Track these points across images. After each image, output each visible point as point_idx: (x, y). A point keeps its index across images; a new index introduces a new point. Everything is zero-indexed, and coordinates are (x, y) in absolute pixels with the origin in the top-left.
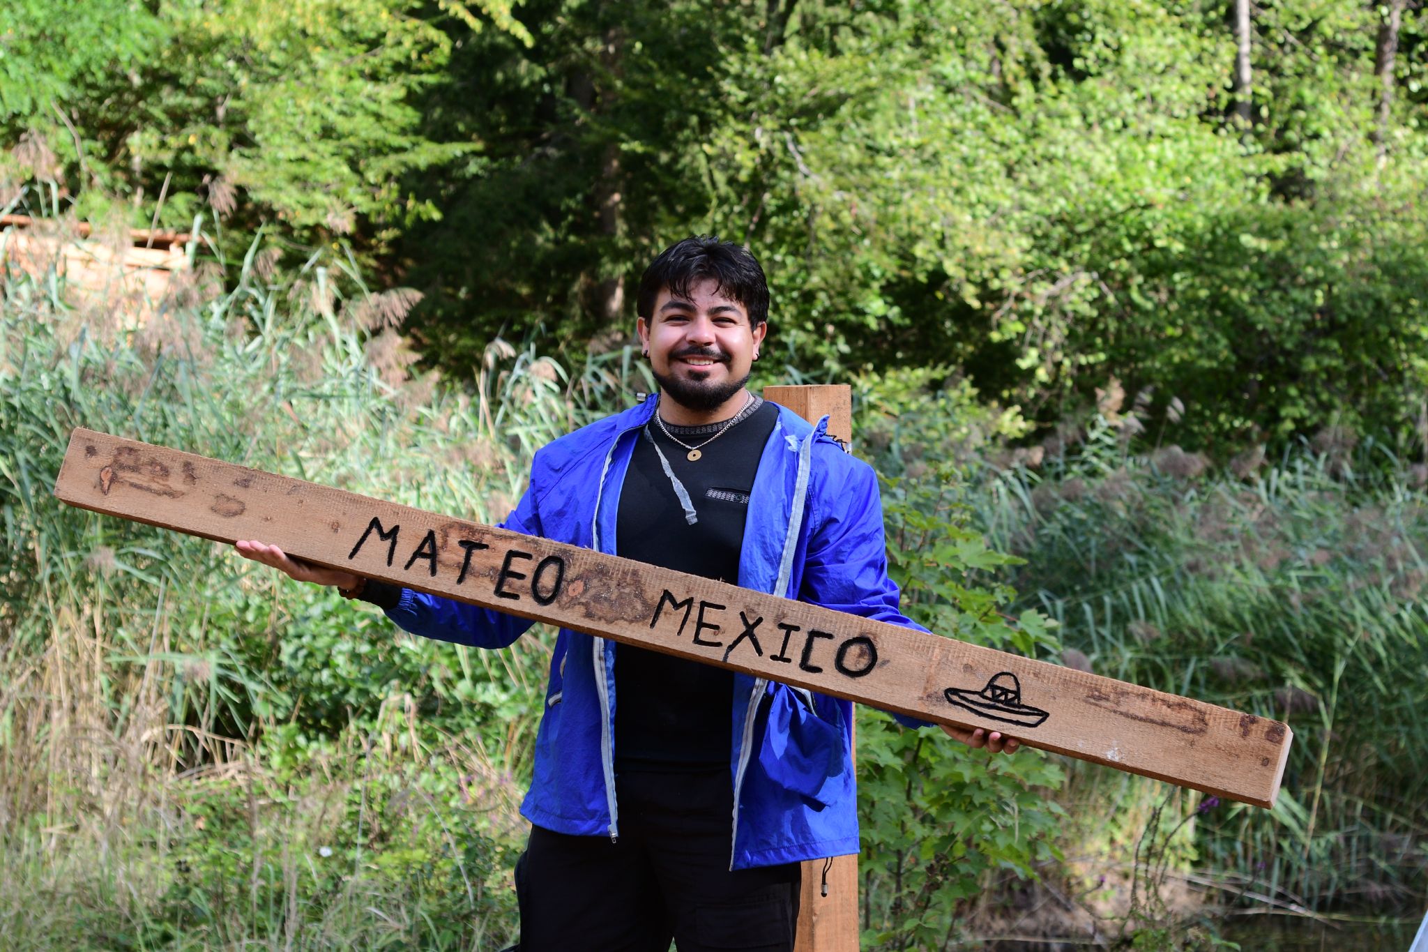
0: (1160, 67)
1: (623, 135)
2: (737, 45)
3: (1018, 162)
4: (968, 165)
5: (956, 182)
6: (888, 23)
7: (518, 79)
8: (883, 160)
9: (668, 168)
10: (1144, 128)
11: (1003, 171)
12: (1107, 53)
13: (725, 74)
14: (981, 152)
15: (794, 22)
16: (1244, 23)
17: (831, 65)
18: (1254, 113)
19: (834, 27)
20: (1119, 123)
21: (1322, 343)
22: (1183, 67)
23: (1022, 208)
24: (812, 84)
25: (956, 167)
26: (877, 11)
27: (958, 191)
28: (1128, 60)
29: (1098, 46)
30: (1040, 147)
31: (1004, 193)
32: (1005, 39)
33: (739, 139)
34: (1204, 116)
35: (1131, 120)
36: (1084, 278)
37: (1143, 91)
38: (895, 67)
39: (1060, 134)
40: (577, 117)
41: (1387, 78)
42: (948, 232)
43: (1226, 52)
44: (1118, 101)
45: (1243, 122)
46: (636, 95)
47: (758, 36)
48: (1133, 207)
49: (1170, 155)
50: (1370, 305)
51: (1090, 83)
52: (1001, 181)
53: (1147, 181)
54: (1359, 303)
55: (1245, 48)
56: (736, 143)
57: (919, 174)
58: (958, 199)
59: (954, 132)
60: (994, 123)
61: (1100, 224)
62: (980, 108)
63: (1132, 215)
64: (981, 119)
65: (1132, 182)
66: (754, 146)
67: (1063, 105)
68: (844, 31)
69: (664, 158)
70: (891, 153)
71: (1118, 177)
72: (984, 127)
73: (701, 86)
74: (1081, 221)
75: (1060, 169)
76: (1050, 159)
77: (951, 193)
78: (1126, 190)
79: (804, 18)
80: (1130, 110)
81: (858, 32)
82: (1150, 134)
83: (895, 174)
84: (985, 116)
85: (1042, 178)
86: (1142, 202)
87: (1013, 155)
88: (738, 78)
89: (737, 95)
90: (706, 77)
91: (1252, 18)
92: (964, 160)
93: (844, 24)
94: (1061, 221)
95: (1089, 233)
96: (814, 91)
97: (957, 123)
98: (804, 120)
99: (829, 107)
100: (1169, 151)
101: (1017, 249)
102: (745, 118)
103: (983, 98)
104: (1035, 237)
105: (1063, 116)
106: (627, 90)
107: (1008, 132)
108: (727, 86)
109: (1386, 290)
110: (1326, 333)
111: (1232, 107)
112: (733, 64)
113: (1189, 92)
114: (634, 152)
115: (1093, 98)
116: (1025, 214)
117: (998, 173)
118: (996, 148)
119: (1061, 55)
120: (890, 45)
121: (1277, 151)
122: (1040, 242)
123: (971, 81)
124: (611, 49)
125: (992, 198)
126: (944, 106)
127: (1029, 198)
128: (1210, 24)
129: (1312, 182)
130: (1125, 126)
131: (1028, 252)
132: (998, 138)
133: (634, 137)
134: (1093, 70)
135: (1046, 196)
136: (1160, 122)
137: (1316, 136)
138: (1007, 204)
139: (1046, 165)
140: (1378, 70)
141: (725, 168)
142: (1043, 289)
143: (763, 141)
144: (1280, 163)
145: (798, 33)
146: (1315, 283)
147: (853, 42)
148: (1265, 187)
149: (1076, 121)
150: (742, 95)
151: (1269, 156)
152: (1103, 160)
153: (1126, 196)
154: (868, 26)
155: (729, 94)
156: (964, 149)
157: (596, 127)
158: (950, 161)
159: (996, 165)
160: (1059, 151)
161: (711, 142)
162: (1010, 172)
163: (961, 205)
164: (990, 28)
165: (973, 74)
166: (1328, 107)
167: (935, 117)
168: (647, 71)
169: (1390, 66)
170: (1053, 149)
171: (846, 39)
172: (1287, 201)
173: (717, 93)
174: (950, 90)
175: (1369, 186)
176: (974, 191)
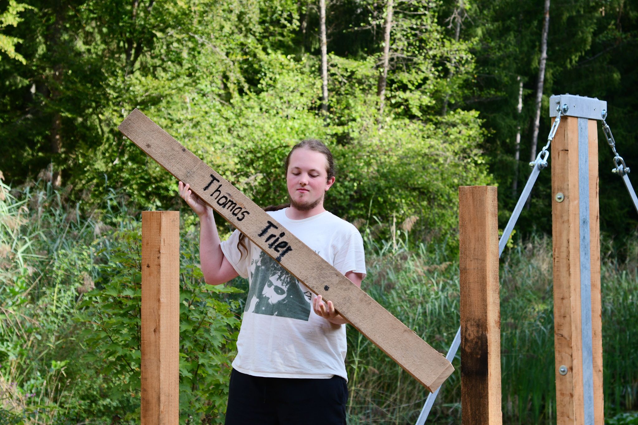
0: (291, 89)
1: (62, 110)
2: (114, 74)
3: (233, 126)
4: (212, 127)
5: (208, 134)
6: (178, 67)
7: (16, 84)
8: (176, 125)
9: (83, 124)
10: (285, 114)
11: (227, 130)
12: (271, 82)
13: (108, 85)
14: (218, 122)
15: (137, 65)
16: (325, 73)
17: (156, 83)
18: (329, 108)
19: (155, 68)
20: (275, 112)
21: (356, 205)
22: (301, 90)
23: (235, 145)
24: (147, 91)
25: (208, 127)
26: (173, 62)
27: (209, 138)
28: (279, 86)
29: (267, 79)
30: (242, 121)
31: (228, 139)
32: (228, 74)
33: (115, 113)
34: (311, 109)
35: (280, 111)
36: (260, 176)
37: (285, 99)
38: (181, 85)
39: (251, 115)
40: (42, 101)
41: (382, 97)
42: (205, 155)
43: (318, 84)
44: (274, 102)
45: (325, 112)
46: (69, 93)
47: (122, 69)
48: (280, 147)
49: (297, 126)
50: (376, 189)
51: (263, 94)
52: (226, 135)
53: (287, 136)
54: (371, 189)
55: (326, 83)
56: (113, 115)
57: (191, 131)
58: (209, 141)
59: (206, 113)
60: (223, 109)
61: (267, 154)
62: (218, 103)
63: (280, 150)
64: (217, 108)
65: (280, 137)
66: (122, 116)
67: (252, 103)
68: (159, 69)
69: (80, 120)
70: (179, 122)
71: (275, 134)
72: (219, 111)
73: (98, 90)
74: (259, 152)
75: (251, 129)
76: (247, 126)
77: (206, 138)
78: (278, 139)
79: (142, 63)
80: (280, 106)
81: (165, 70)
82: (287, 116)
83: (182, 131)
84: (219, 107)
85: (243, 133)
86: (284, 145)
87: (231, 123)
88: (114, 88)
89: (113, 94)
90: (100, 86)
91: (328, 70)
92: (211, 124)
93: (159, 66)
94: (251, 152)
95: (262, 157)
96: (147, 94)
97: (207, 109)
98: (142, 107)
99: (155, 101)
100: (296, 124)
101: (232, 163)
102: (118, 104)
103: (218, 98)
104: (240, 158)
105: (252, 108)
106: (65, 90)
107: (228, 113)
108: (108, 91)
109: (382, 183)
110: (358, 200)
111: (320, 107)
112: (111, 81)
113: (304, 100)
114: (67, 117)
115: (264, 101)
116: (236, 148)
117: (225, 130)
118: (224, 120)
119: (253, 82)
120: (178, 76)
121: (338, 125)
122: (242, 160)
123: (213, 91)
124: (57, 73)
125: (222, 140)
126: (201, 102)
127: (238, 142)
128: (313, 72)
129: (352, 139)
130: (277, 113)
131: (237, 164)
132: (225, 116)
133: (68, 111)
134: (265, 89)
135: (245, 141)
136: (291, 112)
137: (354, 120)
138: (228, 143)
139: (245, 128)
140: (378, 93)
141: (108, 125)
142: (243, 180)
143: (125, 114)
144: (340, 130)
145: (139, 69)
146: (354, 180)
147: (163, 74)
148: (335, 140)
149: (257, 109)
150: (115, 95)
151: (336, 127)
152: (268, 125)
153: (278, 142)
154: (169, 67)
155: (110, 94)
156: (211, 120)
157: (51, 105)
158: (205, 126)
159: (224, 128)
160: (249, 122)
161: (102, 114)
162: (229, 131)
163: (209, 144)
164: (221, 69)
165: (214, 89)
166: (360, 108)
167: (198, 106)
168: (74, 83)
169: (383, 92)
170: (247, 121)
171: (160, 73)
172: (343, 146)
173: (105, 94)
174: (204, 95)
175: (376, 141)
176: (216, 138)
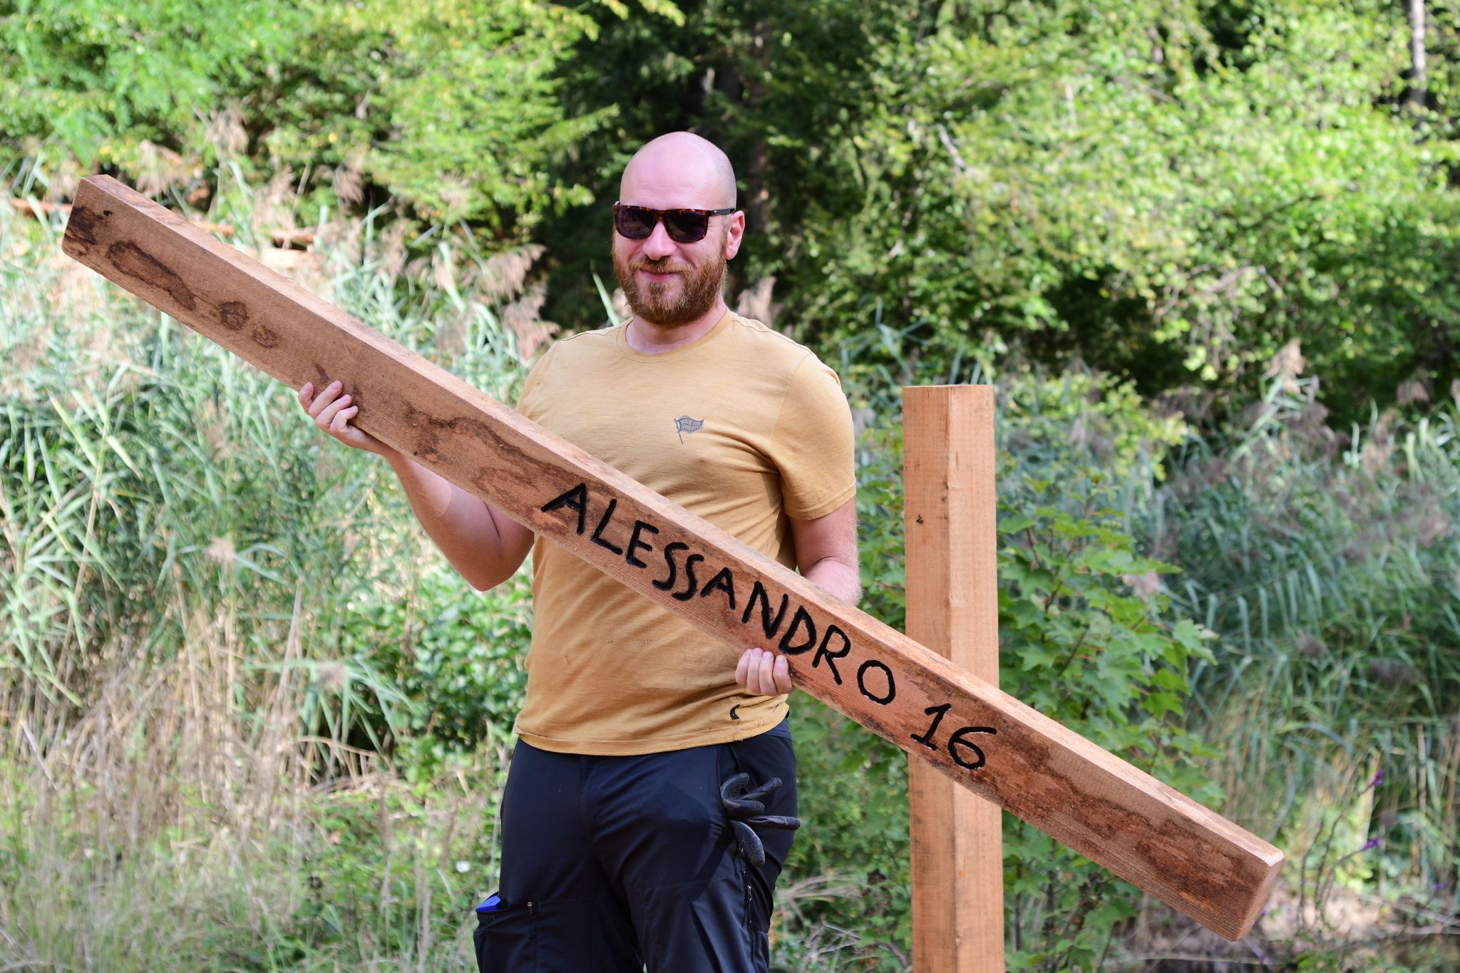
0: (1330, 53)
1: (771, 129)
2: (889, 36)
3: (1183, 153)
4: (1129, 157)
5: (1118, 176)
6: (1046, 12)
7: (664, 73)
8: (1041, 155)
9: (820, 162)
10: (1313, 117)
11: (1166, 163)
12: (1277, 40)
13: (876, 66)
14: (1142, 144)
15: (947, 12)
16: (1418, 8)
17: (989, 54)
18: (1430, 100)
19: (989, 17)
20: (1288, 111)
22: (1355, 54)
23: (1187, 200)
24: (968, 74)
25: (1118, 158)
27: (1120, 183)
28: (1297, 47)
29: (1268, 32)
30: (1204, 137)
31: (1168, 186)
32: (1167, 24)
33: (893, 132)
34: (1379, 102)
35: (1302, 110)
36: (1250, 273)
37: (1314, 79)
38: (1051, 57)
39: (1226, 123)
40: (723, 111)
42: (1111, 226)
43: (1400, 37)
44: (1286, 88)
45: (1416, 108)
46: (787, 89)
47: (912, 26)
48: (1301, 199)
49: (1342, 145)
51: (1256, 71)
52: (1163, 175)
53: (1316, 171)
55: (1419, 32)
56: (888, 137)
57: (1077, 168)
58: (1120, 192)
59: (1116, 122)
60: (1156, 112)
61: (1268, 217)
62: (1143, 97)
63: (1300, 207)
64: (1142, 108)
65: (1301, 173)
66: (908, 139)
67: (1229, 93)
68: (999, 21)
69: (815, 153)
70: (1046, 147)
71: (1287, 167)
72: (1145, 117)
73: (851, 78)
74: (1247, 214)
75: (1226, 159)
76: (1215, 149)
77: (1114, 185)
78: (1294, 181)
79: (957, 7)
80: (1299, 98)
81: (1012, 21)
82: (1319, 123)
83: (1053, 168)
84: (1147, 105)
85: (1205, 170)
86: (1312, 194)
87: (1177, 145)
88: (889, 70)
89: (886, 85)
90: (856, 69)
92: (1126, 151)
93: (1000, 13)
94: (1227, 215)
95: (1256, 227)
96: (969, 82)
97: (1117, 113)
98: (959, 114)
99: (989, 100)
100: (1341, 142)
101: (1181, 242)
102: (899, 110)
103: (1144, 85)
104: (1201, 231)
105: (1229, 105)
106: (776, 83)
107: (1172, 122)
108: (878, 78)
111: (1405, 96)
112: (884, 55)
113: (1361, 80)
114: (782, 147)
115: (1259, 86)
116: (1189, 206)
117: (1160, 164)
118: (1161, 139)
119: (1229, 39)
120: (1044, 34)
121: (1452, 139)
122: (1204, 235)
123: (1131, 69)
124: (759, 42)
125: (1156, 191)
126: (1103, 96)
127: (1194, 191)
128: (1385, 8)
130: (1294, 116)
131: (1190, 245)
132: (1160, 129)
133: (784, 130)
134: (1262, 56)
135: (1210, 189)
136: (1329, 110)
138: (1170, 196)
139: (1211, 156)
141: (879, 160)
142: (1207, 284)
143: (916, 133)
144: (1456, 151)
145: (951, 22)
147: (1007, 32)
148: (1442, 176)
149: (1242, 109)
150: (892, 88)
151: (1445, 143)
152: (1270, 151)
153: (1294, 187)
154: (1024, 15)
155: (880, 86)
156: (1125, 140)
157: (743, 120)
158: (1110, 154)
159: (1158, 157)
160: (1224, 141)
161: (862, 135)
162: (1173, 166)
163: (1123, 198)
164: (1151, 12)
165: (1134, 62)
167: (1094, 107)
168: (795, 63)
170: (1217, 140)
171: (1002, 30)
173: (869, 86)
174: (1108, 79)
176: (1137, 184)
